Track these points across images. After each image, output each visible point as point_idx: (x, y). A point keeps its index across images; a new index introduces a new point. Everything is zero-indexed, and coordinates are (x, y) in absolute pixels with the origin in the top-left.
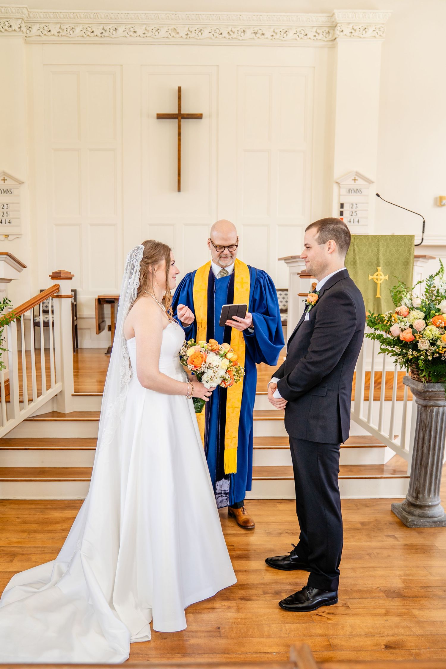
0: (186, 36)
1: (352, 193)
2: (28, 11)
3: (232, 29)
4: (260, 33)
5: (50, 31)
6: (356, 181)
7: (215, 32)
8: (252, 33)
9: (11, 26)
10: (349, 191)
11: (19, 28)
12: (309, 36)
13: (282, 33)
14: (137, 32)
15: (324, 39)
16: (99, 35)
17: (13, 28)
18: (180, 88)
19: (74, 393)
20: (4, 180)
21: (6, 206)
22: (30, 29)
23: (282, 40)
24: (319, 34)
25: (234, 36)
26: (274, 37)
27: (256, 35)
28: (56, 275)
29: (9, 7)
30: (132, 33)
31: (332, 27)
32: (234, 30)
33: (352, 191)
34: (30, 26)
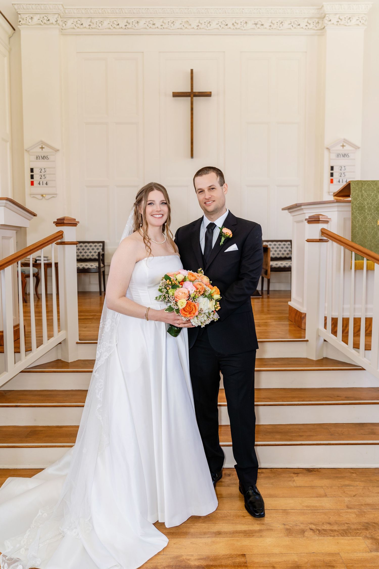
0: (197, 28)
1: (340, 157)
2: (64, 8)
3: (236, 21)
4: (260, 24)
5: (82, 24)
6: (344, 147)
7: (222, 23)
8: (253, 24)
9: (49, 20)
10: (338, 155)
11: (56, 21)
12: (301, 26)
13: (279, 24)
14: (156, 24)
15: (315, 28)
16: (124, 27)
17: (51, 21)
18: (192, 71)
19: (79, 341)
20: (42, 148)
21: (43, 170)
22: (66, 23)
23: (279, 30)
24: (310, 24)
25: (238, 26)
26: (272, 27)
27: (256, 25)
28: (60, 221)
29: (47, 4)
30: (151, 26)
31: (321, 18)
32: (237, 22)
33: (340, 155)
34: (65, 20)
